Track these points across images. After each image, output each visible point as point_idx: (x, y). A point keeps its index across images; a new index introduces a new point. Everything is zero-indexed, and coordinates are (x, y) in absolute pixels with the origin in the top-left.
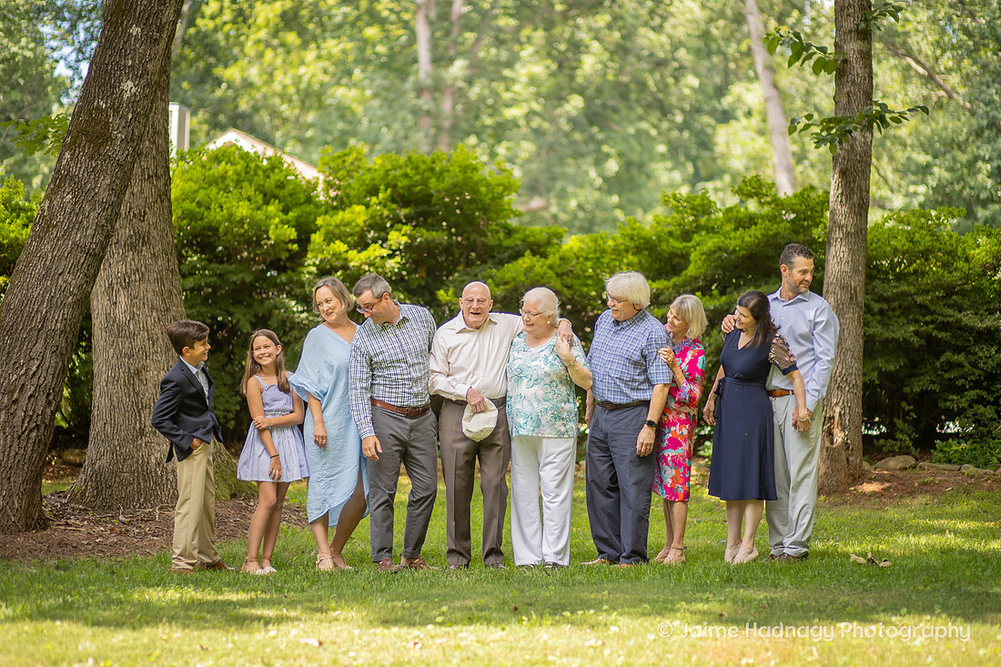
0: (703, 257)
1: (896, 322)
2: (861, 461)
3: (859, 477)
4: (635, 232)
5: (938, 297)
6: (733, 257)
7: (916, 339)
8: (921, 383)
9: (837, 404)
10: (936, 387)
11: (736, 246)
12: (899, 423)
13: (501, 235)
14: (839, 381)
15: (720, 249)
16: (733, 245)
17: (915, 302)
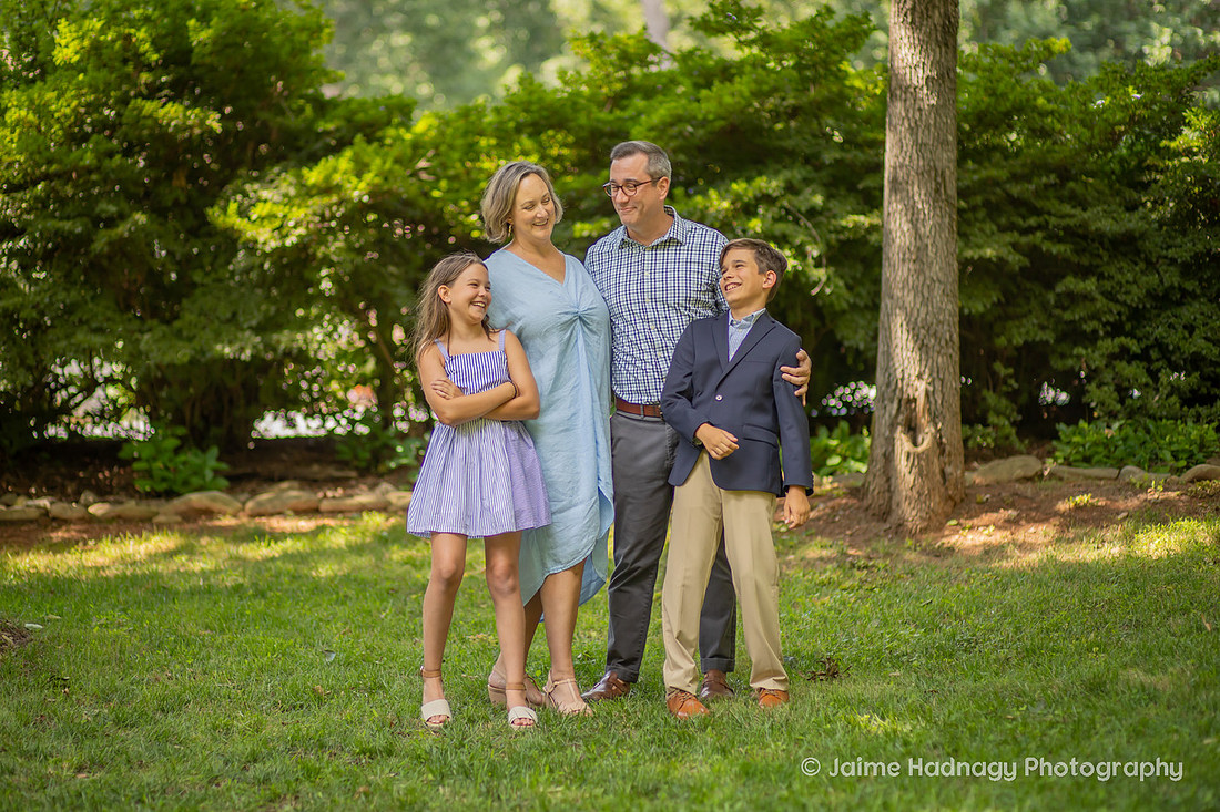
0: (653, 134)
1: (981, 230)
2: (963, 473)
3: (962, 500)
4: (535, 97)
5: (1047, 186)
6: (701, 132)
7: (1018, 257)
8: (1023, 330)
9: (920, 376)
10: (1049, 336)
11: (709, 112)
12: (991, 398)
13: (309, 110)
14: (921, 336)
15: (679, 119)
16: (704, 111)
17: (1009, 195)
